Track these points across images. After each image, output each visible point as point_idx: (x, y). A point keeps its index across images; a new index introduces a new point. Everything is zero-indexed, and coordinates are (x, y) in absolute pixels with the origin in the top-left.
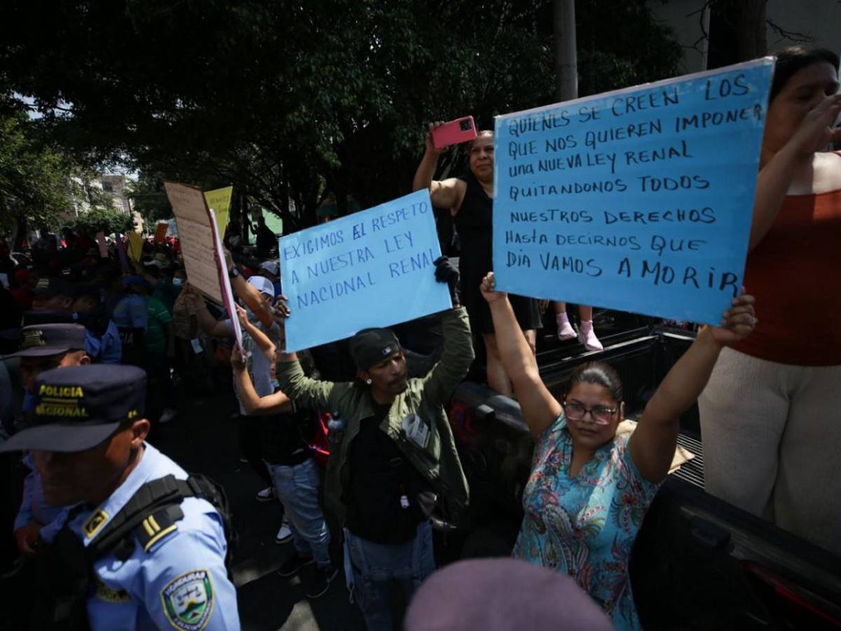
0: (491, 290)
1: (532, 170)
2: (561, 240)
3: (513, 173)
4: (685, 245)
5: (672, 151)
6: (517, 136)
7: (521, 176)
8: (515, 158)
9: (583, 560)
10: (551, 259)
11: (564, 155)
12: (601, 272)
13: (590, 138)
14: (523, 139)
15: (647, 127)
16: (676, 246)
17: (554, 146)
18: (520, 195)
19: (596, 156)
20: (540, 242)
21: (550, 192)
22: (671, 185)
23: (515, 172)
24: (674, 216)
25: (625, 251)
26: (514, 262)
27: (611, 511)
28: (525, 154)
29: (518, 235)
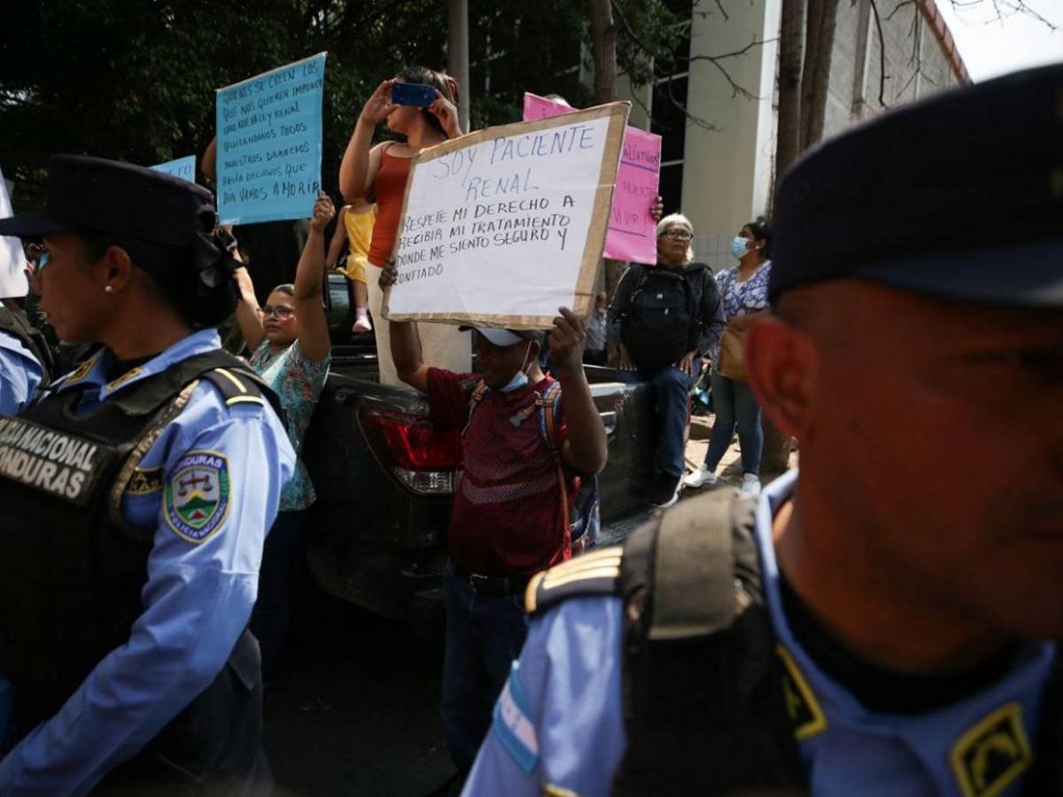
2: (249, 177)
3: (226, 131)
4: (297, 167)
5: (293, 109)
6: (227, 103)
7: (230, 133)
8: (227, 120)
10: (245, 192)
11: (250, 115)
12: (266, 195)
13: (261, 103)
15: (282, 94)
17: (245, 110)
18: (229, 148)
19: (263, 115)
20: (240, 181)
22: (293, 130)
24: (293, 153)
25: (276, 178)
27: (276, 381)
28: (232, 116)
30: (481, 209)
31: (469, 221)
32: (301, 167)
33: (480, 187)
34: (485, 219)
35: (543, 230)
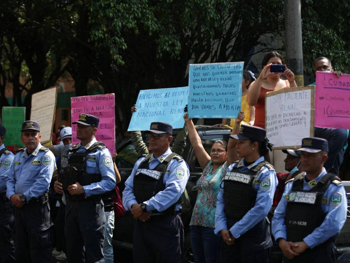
0: (187, 118)
1: (199, 81)
2: (206, 100)
3: (194, 81)
4: (231, 100)
5: (229, 79)
6: (196, 70)
7: (196, 82)
8: (195, 77)
9: (211, 194)
10: (204, 106)
11: (208, 77)
12: (215, 108)
13: (213, 74)
14: (197, 72)
15: (224, 72)
16: (230, 101)
17: (205, 75)
18: (196, 88)
19: (214, 78)
20: (201, 101)
21: (204, 87)
22: (229, 86)
23: (195, 81)
24: (229, 94)
25: (220, 102)
26: (194, 108)
28: (198, 76)
29: (195, 100)
30: (285, 115)
31: (282, 119)
32: (232, 100)
33: (283, 108)
34: (286, 118)
35: (300, 122)
